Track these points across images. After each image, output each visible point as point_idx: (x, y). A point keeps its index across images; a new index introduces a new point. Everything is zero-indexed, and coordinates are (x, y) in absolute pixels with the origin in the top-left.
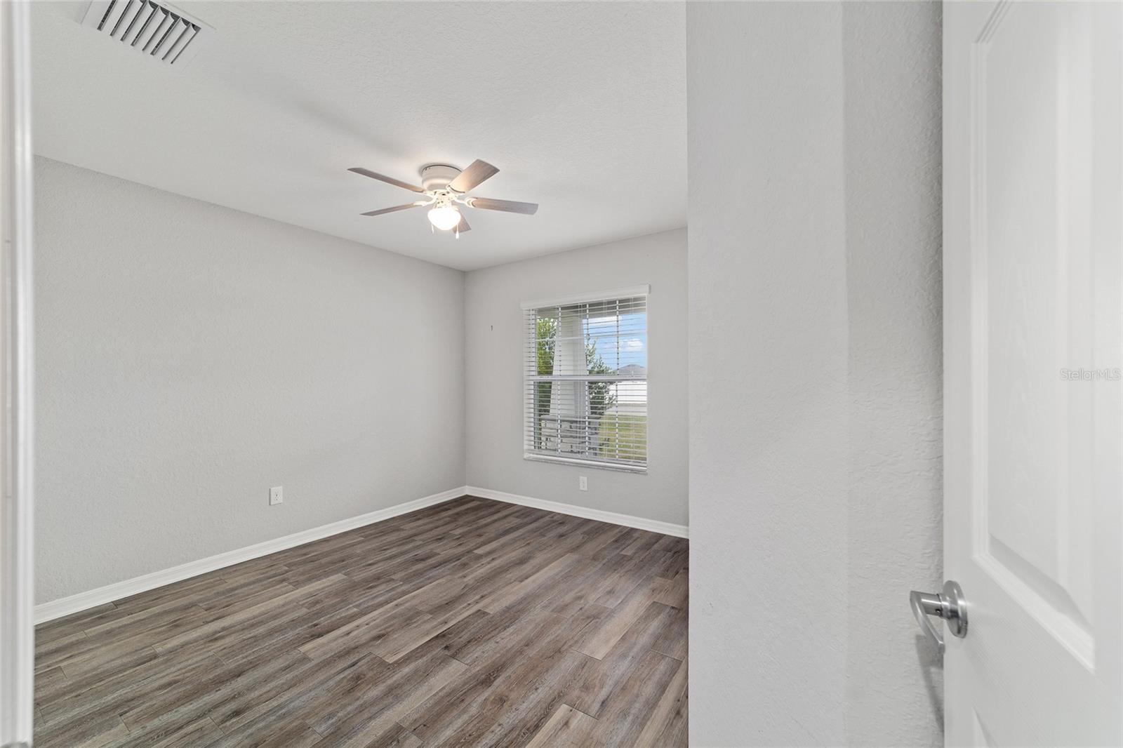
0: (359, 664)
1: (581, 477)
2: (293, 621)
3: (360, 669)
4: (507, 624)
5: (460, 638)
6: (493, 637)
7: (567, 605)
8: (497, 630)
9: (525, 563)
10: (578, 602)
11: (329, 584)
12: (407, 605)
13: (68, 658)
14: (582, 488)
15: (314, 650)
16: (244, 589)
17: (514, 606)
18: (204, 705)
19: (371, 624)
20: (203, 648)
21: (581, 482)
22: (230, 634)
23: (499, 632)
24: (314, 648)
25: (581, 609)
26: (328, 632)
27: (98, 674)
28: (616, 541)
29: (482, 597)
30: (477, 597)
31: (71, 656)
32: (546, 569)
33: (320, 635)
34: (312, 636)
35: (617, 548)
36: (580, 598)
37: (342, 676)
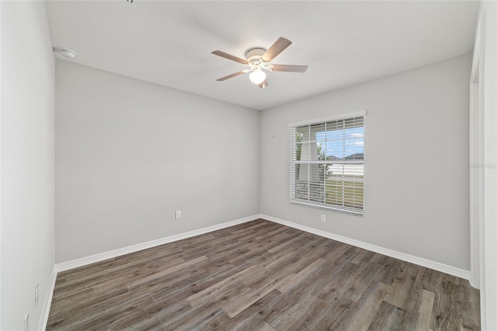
0: (216, 315)
1: (322, 215)
2: (184, 280)
3: (216, 319)
4: (293, 302)
5: (268, 307)
6: (286, 310)
7: (326, 295)
8: (288, 306)
9: (296, 261)
10: (332, 293)
11: (200, 261)
12: (237, 279)
13: (96, 284)
14: (322, 221)
15: (194, 301)
16: (165, 258)
17: (295, 290)
18: (144, 326)
19: (220, 289)
20: (146, 290)
21: (322, 217)
22: (157, 284)
23: (289, 308)
24: (194, 300)
25: (336, 298)
26: (200, 290)
27: (105, 296)
28: (346, 253)
29: (276, 281)
30: (273, 280)
31: (97, 283)
32: (308, 267)
33: (196, 292)
34: (193, 292)
35: (348, 258)
36: (333, 290)
37: (207, 321)
